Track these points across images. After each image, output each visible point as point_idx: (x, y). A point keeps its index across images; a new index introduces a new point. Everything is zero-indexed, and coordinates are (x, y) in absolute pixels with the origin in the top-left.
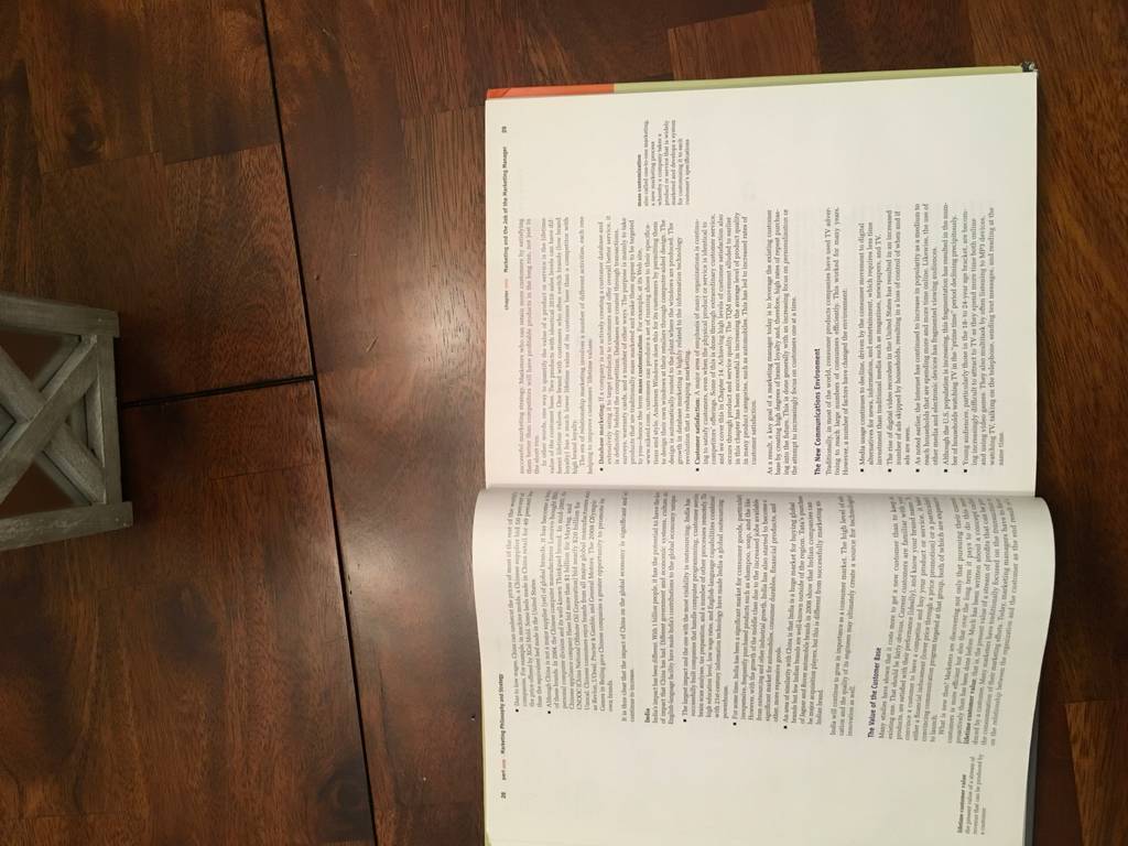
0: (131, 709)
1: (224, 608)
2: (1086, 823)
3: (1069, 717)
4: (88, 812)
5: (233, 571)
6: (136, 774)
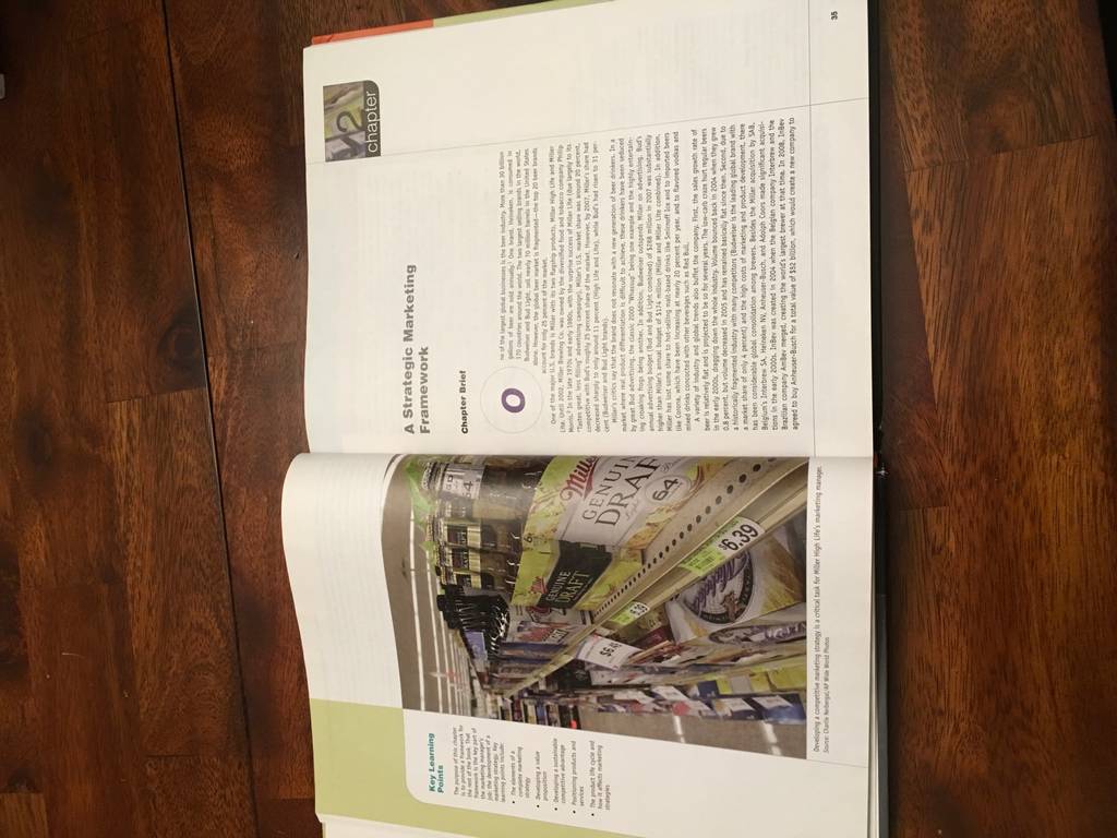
1: (77, 169)
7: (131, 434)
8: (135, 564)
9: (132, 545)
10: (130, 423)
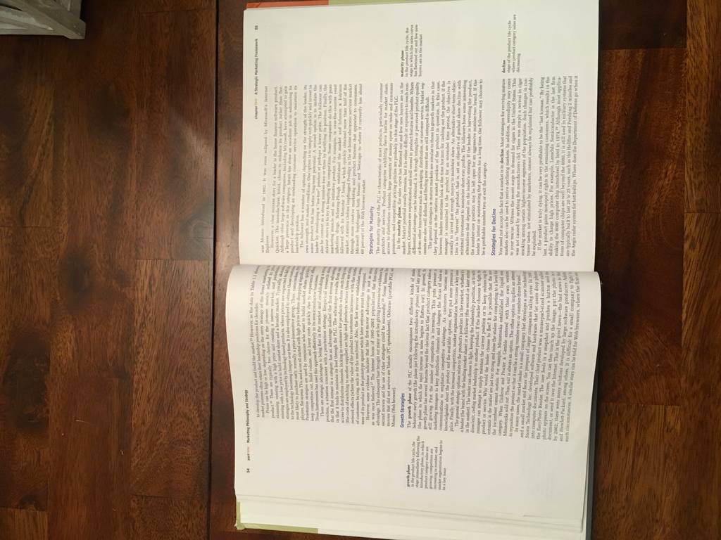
0: (66, 160)
1: (135, 99)
2: (686, 295)
3: (685, 223)
4: (27, 225)
5: (145, 75)
6: (63, 203)
7: (152, 282)
8: (142, 368)
9: (141, 355)
10: (152, 275)
